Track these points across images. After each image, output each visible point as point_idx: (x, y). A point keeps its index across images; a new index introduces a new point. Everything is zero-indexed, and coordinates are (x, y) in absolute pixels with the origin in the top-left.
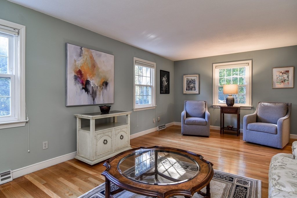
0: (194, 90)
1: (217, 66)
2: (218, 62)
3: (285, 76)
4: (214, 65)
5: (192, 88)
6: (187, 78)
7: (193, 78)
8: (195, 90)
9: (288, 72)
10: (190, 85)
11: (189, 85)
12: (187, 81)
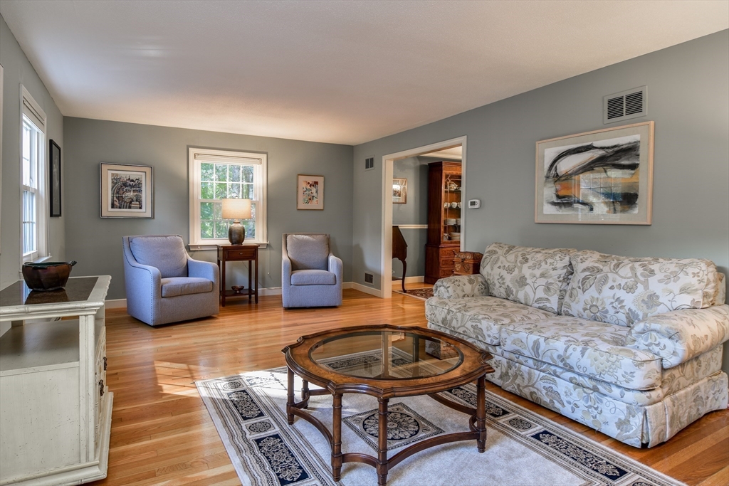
0: (136, 208)
1: (199, 154)
2: (200, 145)
3: (314, 190)
4: (192, 151)
5: (131, 203)
6: (113, 174)
7: (134, 175)
8: (141, 208)
9: (316, 183)
10: (126, 193)
11: (121, 192)
12: (113, 182)
